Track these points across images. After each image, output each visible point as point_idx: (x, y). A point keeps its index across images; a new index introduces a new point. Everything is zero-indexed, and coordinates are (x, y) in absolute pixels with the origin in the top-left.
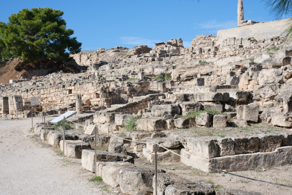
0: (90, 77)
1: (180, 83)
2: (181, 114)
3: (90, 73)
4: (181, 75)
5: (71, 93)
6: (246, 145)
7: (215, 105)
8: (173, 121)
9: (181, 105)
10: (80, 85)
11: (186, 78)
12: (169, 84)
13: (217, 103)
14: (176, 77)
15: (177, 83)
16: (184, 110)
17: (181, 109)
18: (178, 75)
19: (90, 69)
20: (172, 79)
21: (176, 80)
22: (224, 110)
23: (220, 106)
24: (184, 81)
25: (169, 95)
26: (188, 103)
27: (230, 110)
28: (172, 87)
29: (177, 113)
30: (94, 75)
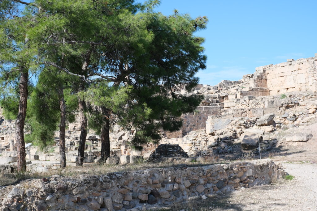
0: (8, 129)
1: (75, 132)
2: (74, 145)
3: (8, 126)
4: (76, 127)
5: (3, 139)
6: (98, 154)
7: (89, 141)
8: (71, 148)
9: (74, 141)
10: (10, 134)
11: (79, 129)
12: (67, 133)
13: (90, 140)
14: (72, 128)
15: (73, 132)
16: (75, 143)
17: (74, 143)
18: (73, 127)
19: (5, 123)
20: (69, 130)
21: (72, 131)
22: (93, 143)
23: (92, 141)
24: (78, 131)
25: (68, 139)
26: (77, 140)
27: (96, 143)
28: (70, 135)
29: (72, 145)
30: (11, 127)
